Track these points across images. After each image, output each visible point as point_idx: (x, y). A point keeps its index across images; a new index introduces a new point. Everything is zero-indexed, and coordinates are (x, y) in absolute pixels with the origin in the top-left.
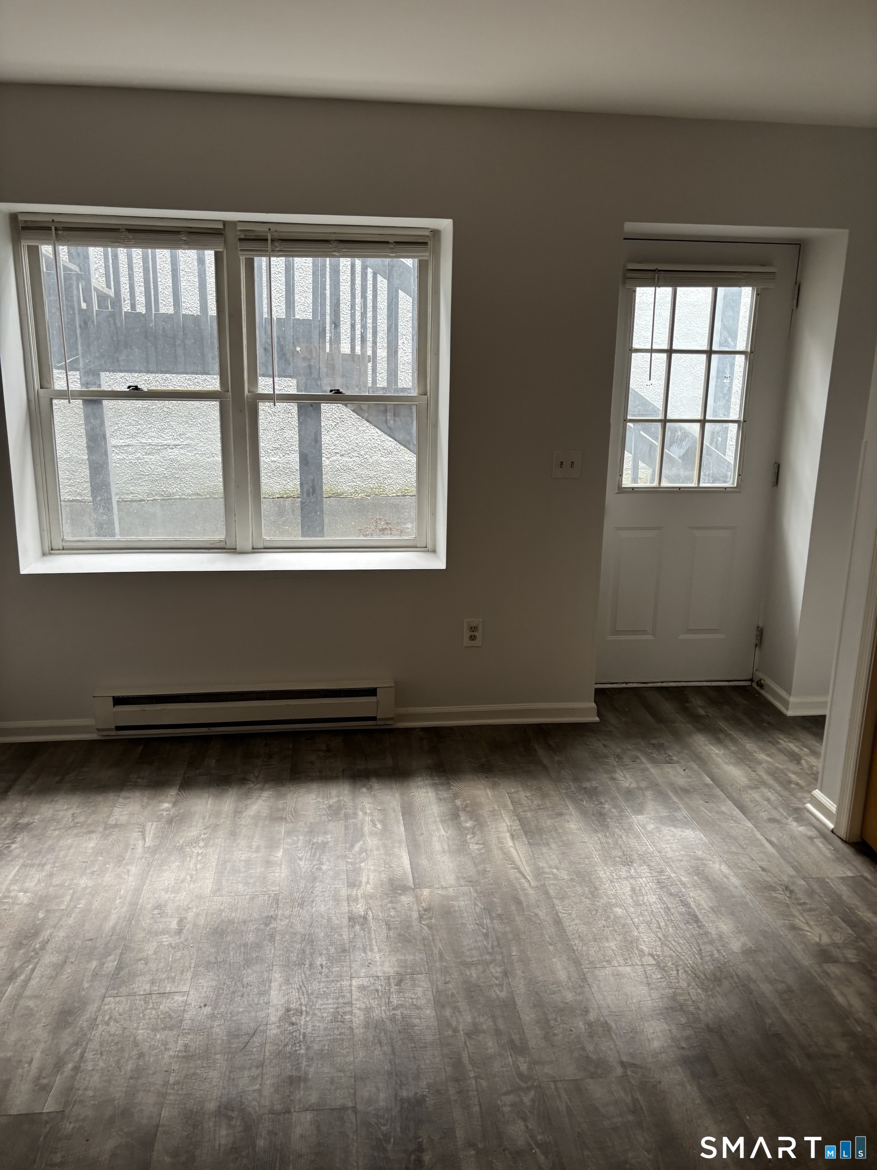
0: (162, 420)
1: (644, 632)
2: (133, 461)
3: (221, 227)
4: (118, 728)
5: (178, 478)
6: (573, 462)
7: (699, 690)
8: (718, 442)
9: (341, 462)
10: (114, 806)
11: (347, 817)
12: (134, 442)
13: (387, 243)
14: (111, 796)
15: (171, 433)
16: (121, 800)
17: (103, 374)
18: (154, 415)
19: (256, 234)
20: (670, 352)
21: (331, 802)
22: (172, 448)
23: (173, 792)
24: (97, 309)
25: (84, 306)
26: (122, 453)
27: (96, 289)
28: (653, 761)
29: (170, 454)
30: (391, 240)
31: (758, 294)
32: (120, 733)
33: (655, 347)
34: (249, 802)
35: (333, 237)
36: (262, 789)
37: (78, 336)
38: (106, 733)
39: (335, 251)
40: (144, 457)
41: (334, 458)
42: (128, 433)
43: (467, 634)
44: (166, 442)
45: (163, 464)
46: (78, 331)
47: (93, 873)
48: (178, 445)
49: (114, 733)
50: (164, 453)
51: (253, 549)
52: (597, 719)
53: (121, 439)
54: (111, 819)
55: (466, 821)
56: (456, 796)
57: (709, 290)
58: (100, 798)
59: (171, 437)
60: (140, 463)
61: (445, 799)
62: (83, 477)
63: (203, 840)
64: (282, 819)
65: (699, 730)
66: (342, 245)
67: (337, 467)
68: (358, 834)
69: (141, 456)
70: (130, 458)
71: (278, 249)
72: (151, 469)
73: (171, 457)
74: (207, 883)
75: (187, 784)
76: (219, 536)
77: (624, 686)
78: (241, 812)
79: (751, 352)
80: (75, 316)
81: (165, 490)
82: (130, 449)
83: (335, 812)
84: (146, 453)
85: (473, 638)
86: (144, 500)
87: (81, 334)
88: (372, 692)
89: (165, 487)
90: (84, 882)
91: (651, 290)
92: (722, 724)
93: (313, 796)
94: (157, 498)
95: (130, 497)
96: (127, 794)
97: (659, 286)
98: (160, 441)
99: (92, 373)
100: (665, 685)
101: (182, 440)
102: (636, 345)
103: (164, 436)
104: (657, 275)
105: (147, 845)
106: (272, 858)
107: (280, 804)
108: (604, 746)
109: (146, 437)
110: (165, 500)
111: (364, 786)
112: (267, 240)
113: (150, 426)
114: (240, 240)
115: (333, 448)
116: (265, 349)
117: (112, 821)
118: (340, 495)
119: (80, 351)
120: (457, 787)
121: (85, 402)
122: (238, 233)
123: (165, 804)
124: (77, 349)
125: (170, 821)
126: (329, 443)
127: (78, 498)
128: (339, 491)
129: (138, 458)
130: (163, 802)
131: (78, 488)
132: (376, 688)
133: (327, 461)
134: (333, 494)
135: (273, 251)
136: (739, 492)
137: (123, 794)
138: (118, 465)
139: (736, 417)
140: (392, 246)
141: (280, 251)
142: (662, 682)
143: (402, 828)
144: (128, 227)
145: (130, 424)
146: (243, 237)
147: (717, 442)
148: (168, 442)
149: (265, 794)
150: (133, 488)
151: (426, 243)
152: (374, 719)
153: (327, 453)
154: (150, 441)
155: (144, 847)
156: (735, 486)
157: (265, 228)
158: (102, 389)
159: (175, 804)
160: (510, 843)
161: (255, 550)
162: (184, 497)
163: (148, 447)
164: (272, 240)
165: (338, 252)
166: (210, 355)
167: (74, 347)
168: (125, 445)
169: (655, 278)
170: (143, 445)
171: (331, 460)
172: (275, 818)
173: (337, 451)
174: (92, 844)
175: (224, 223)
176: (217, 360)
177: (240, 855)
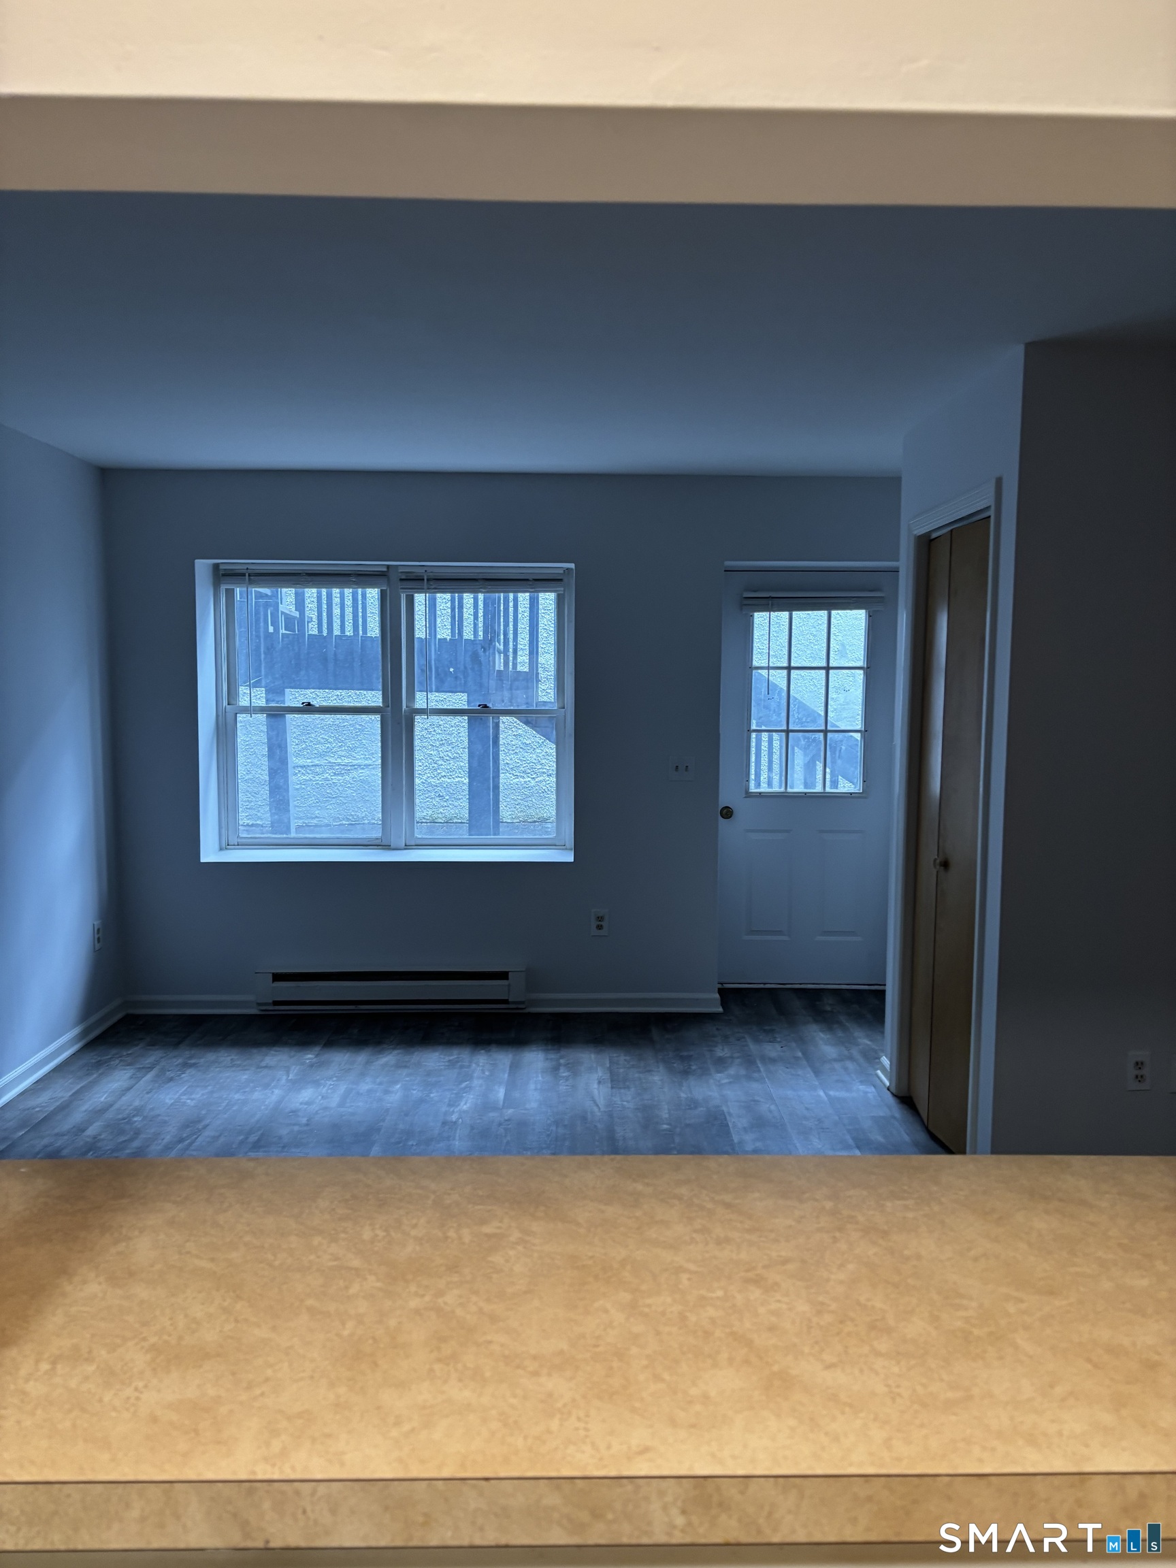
0: (354, 738)
1: (780, 933)
2: (320, 783)
3: (385, 569)
4: (276, 1003)
5: (368, 800)
6: (687, 767)
7: (836, 992)
8: (842, 751)
9: (548, 782)
10: (266, 1055)
11: (462, 1067)
12: (323, 762)
13: (527, 580)
14: (264, 1049)
15: (362, 752)
16: (272, 1052)
17: (287, 691)
18: (345, 732)
19: (415, 574)
20: (789, 668)
21: (451, 1058)
22: (363, 769)
23: (317, 1049)
24: (284, 632)
25: (271, 629)
26: (309, 774)
27: (282, 613)
28: (757, 1040)
29: (361, 775)
30: (530, 577)
31: (870, 616)
32: (277, 1008)
33: (771, 665)
34: (381, 1056)
35: (481, 576)
36: (394, 1049)
37: (262, 660)
38: (264, 1008)
39: (481, 588)
40: (332, 777)
41: (541, 778)
42: (316, 752)
43: (594, 923)
44: (357, 762)
45: (353, 785)
46: (263, 656)
47: (245, 1092)
48: (370, 765)
49: (271, 1008)
50: (354, 774)
51: (406, 845)
52: (720, 1010)
53: (308, 759)
54: (263, 1063)
55: (564, 1073)
56: (562, 1057)
57: (824, 613)
58: (255, 1051)
59: (362, 756)
60: (327, 784)
61: (551, 1059)
62: (264, 799)
63: (336, 1077)
64: (406, 1067)
65: (816, 1021)
66: (487, 583)
67: (544, 788)
68: (469, 1077)
69: (329, 777)
70: (318, 779)
71: (432, 587)
72: (339, 791)
73: (361, 778)
74: (335, 1100)
75: (330, 1044)
76: (376, 834)
77: (762, 986)
78: (372, 1062)
79: (868, 668)
80: (260, 644)
81: (353, 813)
82: (318, 770)
83: (452, 1064)
84: (335, 773)
85: (600, 927)
86: (330, 825)
87: (265, 659)
88: (503, 976)
89: (353, 811)
90: (237, 1096)
91: (766, 614)
92: (842, 1018)
93: (437, 1054)
94: (344, 822)
95: (315, 821)
96: (278, 1049)
97: (774, 611)
98: (351, 761)
99: (275, 691)
100: (802, 986)
101: (374, 760)
102: (755, 663)
103: (355, 755)
104: (770, 602)
105: (290, 1078)
106: (390, 1089)
107: (407, 1058)
108: (717, 1029)
109: (336, 757)
110: (352, 824)
111: (483, 1049)
112: (423, 580)
113: (340, 744)
114: (401, 580)
115: (540, 767)
116: (422, 670)
117: (263, 1064)
118: (547, 820)
119: (263, 673)
120: (563, 1052)
121: (269, 716)
122: (400, 574)
123: (309, 1056)
124: (260, 671)
125: (311, 1066)
126: (535, 762)
127: (258, 822)
128: (545, 815)
129: (327, 779)
130: (308, 1054)
131: (259, 811)
132: (508, 972)
133: (532, 782)
134: (539, 819)
135: (428, 589)
136: (865, 798)
137: (274, 1048)
138: (303, 786)
139: (858, 727)
140: (531, 583)
141: (435, 588)
142: (801, 984)
143: (506, 1075)
144: (306, 572)
145: (320, 743)
146: (403, 577)
147: (840, 751)
148: (359, 761)
149: (396, 1052)
150: (318, 812)
151: (561, 580)
152: (506, 1002)
153: (532, 773)
154: (339, 761)
155: (287, 1080)
156: (861, 791)
157: (422, 570)
158: (286, 705)
159: (317, 1056)
160: (596, 1086)
161: (407, 847)
162: (374, 821)
163: (337, 767)
164: (428, 580)
165: (484, 588)
166: (375, 676)
167: (258, 670)
168: (312, 766)
169: (771, 604)
170: (332, 765)
171: (536, 780)
172: (398, 1066)
173: (544, 770)
174: (245, 1077)
175: (388, 567)
176: (381, 680)
177: (365, 1086)
